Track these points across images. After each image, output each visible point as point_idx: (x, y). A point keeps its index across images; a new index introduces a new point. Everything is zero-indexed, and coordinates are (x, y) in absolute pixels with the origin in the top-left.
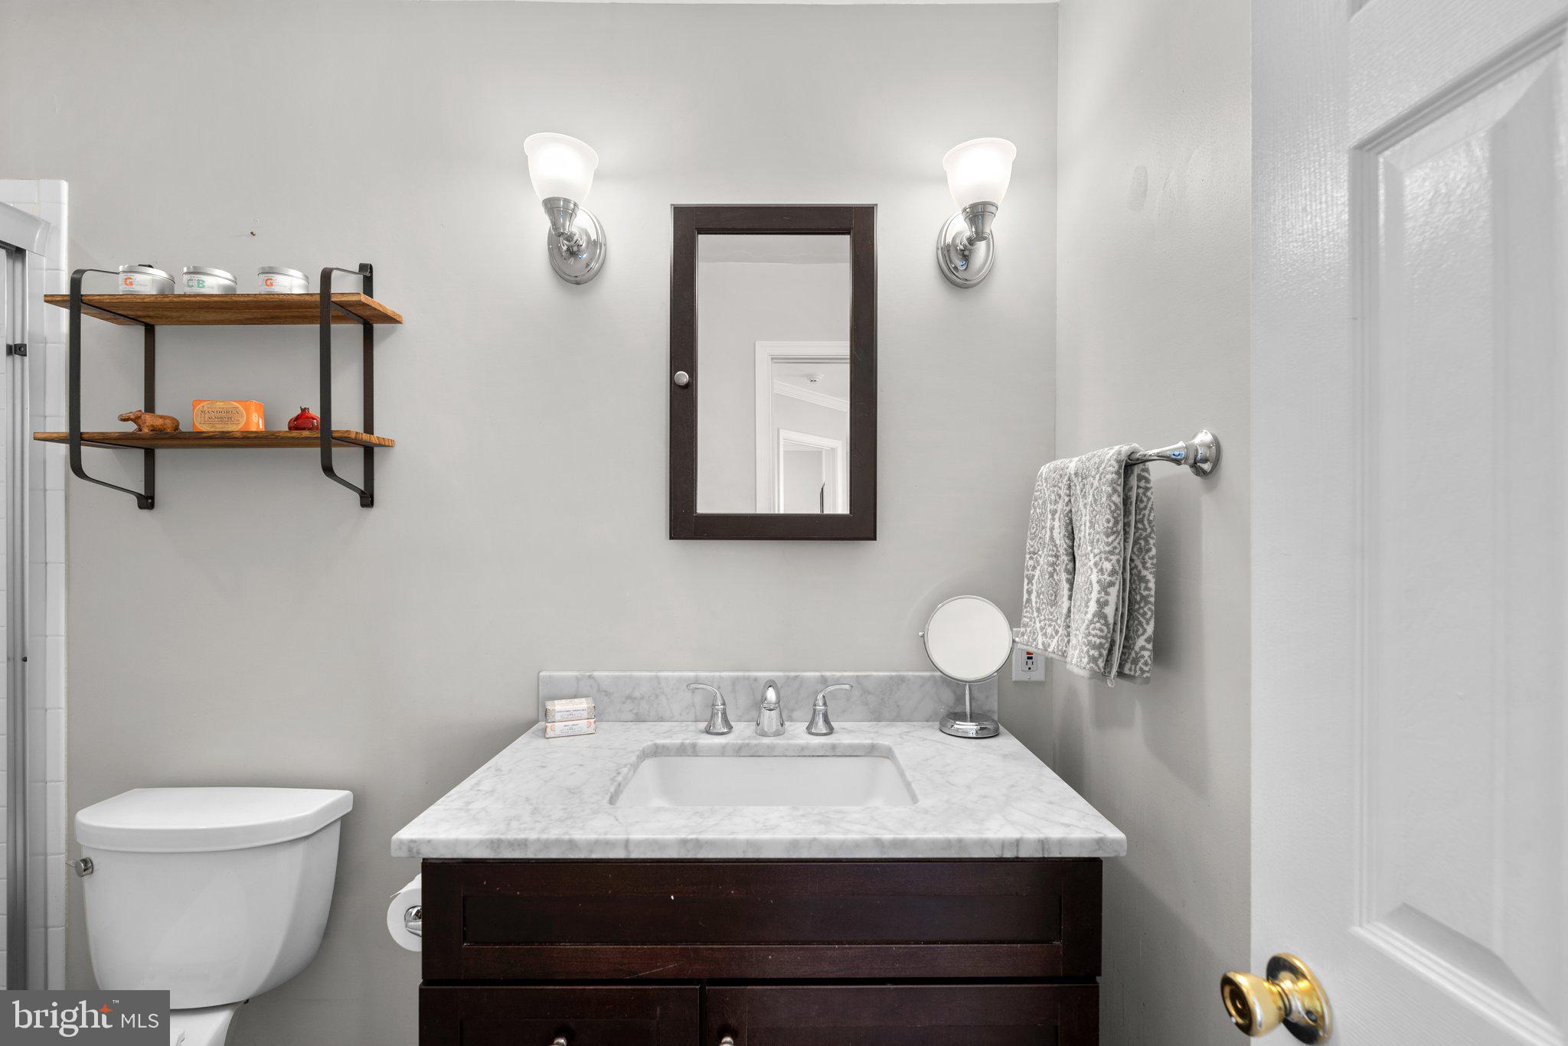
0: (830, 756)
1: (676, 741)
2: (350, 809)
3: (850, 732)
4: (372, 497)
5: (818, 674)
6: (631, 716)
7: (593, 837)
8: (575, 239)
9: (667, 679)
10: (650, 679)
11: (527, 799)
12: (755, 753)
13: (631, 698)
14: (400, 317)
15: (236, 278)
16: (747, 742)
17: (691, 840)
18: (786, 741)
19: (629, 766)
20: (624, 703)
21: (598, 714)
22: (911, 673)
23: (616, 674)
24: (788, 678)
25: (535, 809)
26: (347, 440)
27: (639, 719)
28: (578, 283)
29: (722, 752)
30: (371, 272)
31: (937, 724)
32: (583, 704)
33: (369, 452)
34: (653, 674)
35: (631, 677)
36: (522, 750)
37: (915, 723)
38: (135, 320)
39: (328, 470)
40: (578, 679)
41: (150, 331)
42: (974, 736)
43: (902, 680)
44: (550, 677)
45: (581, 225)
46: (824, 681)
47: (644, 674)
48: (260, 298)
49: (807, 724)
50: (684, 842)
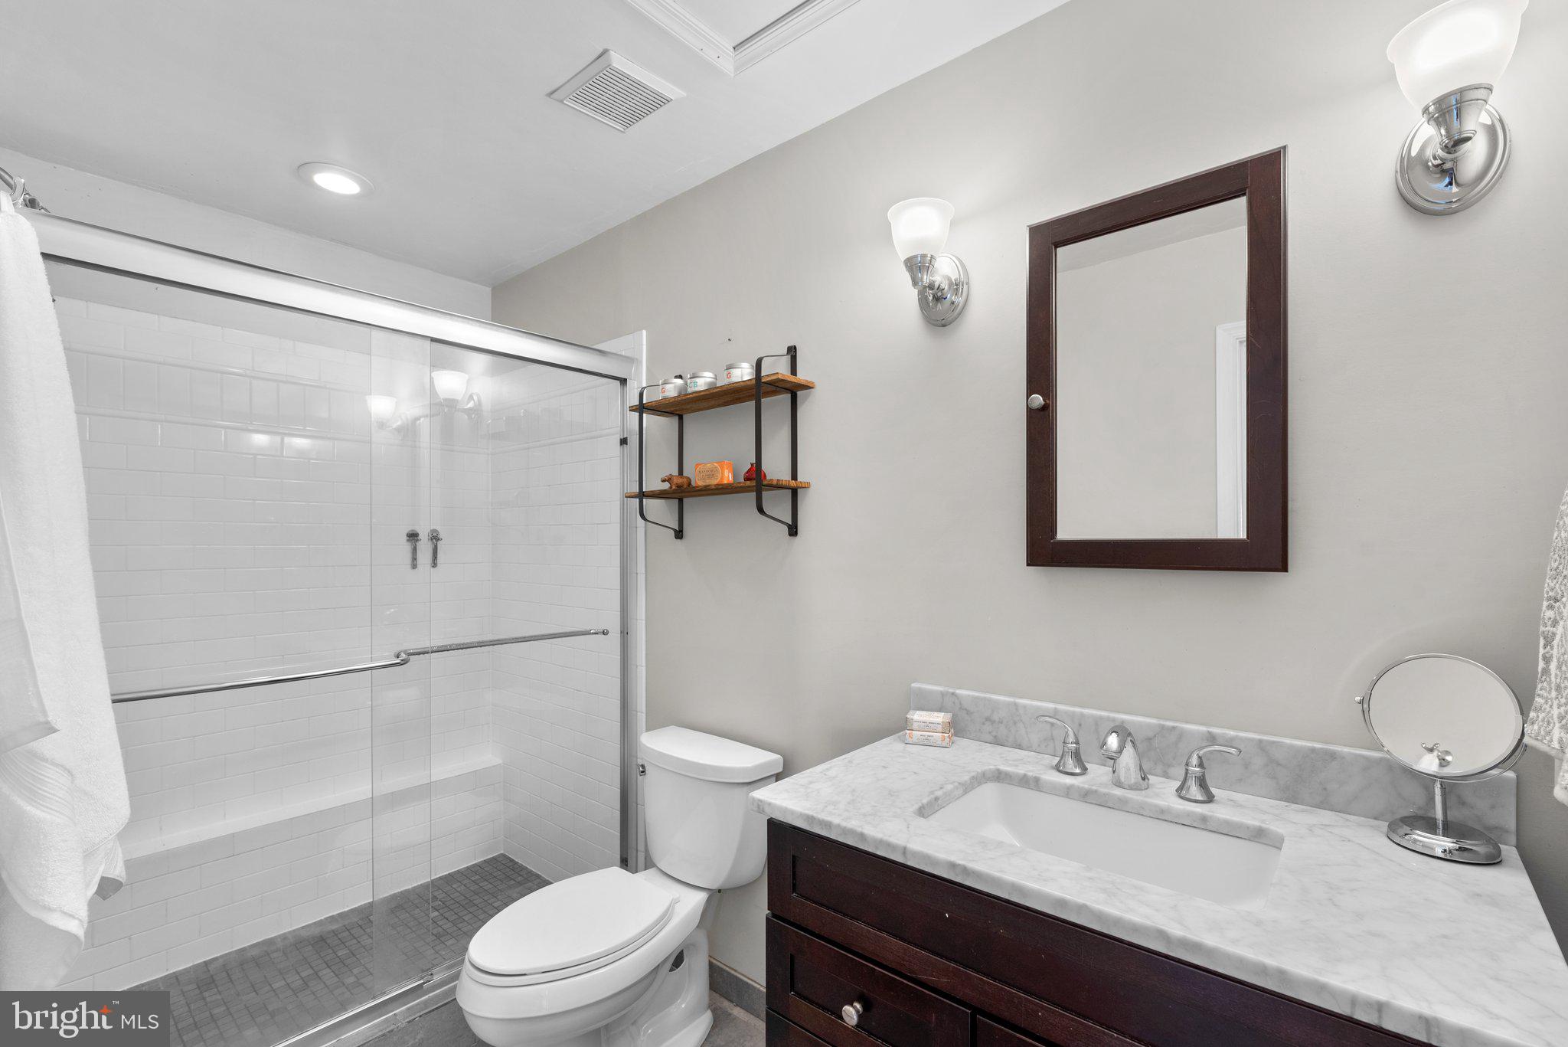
0: (1199, 828)
1: (1021, 770)
2: (781, 770)
3: (1236, 804)
4: (796, 528)
5: (1203, 729)
6: (990, 738)
7: (879, 836)
8: (936, 286)
9: (1025, 707)
10: (1009, 704)
11: (854, 790)
12: (1103, 802)
13: (990, 720)
14: (813, 383)
15: (716, 376)
16: (1094, 788)
17: (959, 865)
18: (1142, 798)
19: (956, 784)
20: (984, 724)
21: (957, 728)
22: (1346, 750)
23: (977, 694)
24: (1163, 727)
25: (853, 800)
26: (778, 486)
27: (997, 742)
28: (944, 326)
29: (1068, 792)
30: (795, 351)
31: (1384, 826)
32: (939, 718)
33: (794, 492)
34: (1011, 699)
35: (990, 700)
36: (885, 748)
37: (1348, 816)
38: (671, 413)
39: (761, 510)
40: (943, 694)
41: (681, 418)
42: (1442, 855)
43: (1332, 756)
44: (920, 689)
45: (944, 271)
46: (1212, 739)
47: (1002, 698)
48: (724, 388)
49: (1178, 784)
50: (953, 866)
